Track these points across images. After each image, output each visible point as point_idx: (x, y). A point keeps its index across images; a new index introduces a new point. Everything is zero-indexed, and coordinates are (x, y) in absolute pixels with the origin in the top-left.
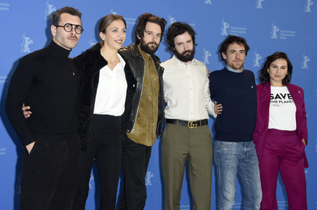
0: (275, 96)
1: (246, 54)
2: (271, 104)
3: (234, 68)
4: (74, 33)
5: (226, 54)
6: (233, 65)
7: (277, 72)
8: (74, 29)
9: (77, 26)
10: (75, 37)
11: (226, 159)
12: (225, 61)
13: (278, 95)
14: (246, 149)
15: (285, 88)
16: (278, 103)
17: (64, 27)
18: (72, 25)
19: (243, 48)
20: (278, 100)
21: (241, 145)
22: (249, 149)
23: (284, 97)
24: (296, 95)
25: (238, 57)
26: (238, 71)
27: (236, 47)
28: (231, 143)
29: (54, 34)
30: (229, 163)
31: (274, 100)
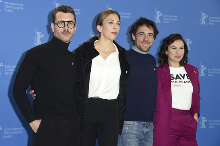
0: (175, 77)
1: (155, 37)
2: (173, 85)
3: (141, 49)
4: (66, 28)
5: (135, 36)
6: (140, 47)
7: (177, 53)
8: (66, 25)
9: (69, 22)
10: (68, 31)
11: (128, 138)
12: (133, 42)
13: (177, 75)
14: (146, 130)
15: (183, 68)
16: (179, 84)
17: (57, 24)
18: (64, 22)
19: (152, 31)
20: (178, 80)
21: (142, 126)
22: (148, 130)
23: (183, 78)
24: (192, 74)
25: (146, 40)
26: (144, 53)
27: (146, 30)
28: (132, 123)
29: (53, 30)
30: (131, 142)
31: (174, 80)
